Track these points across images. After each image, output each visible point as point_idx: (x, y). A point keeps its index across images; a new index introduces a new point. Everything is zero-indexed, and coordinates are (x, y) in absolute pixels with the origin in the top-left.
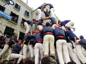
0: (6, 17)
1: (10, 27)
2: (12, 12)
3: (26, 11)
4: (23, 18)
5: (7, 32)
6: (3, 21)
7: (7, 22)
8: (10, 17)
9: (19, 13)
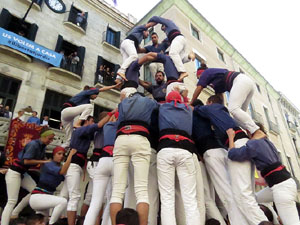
0: (41, 58)
1: (60, 91)
2: (60, 37)
3: (109, 29)
4: (99, 57)
5: (50, 107)
6: (35, 71)
7: (48, 73)
8: (56, 58)
9: (84, 37)
